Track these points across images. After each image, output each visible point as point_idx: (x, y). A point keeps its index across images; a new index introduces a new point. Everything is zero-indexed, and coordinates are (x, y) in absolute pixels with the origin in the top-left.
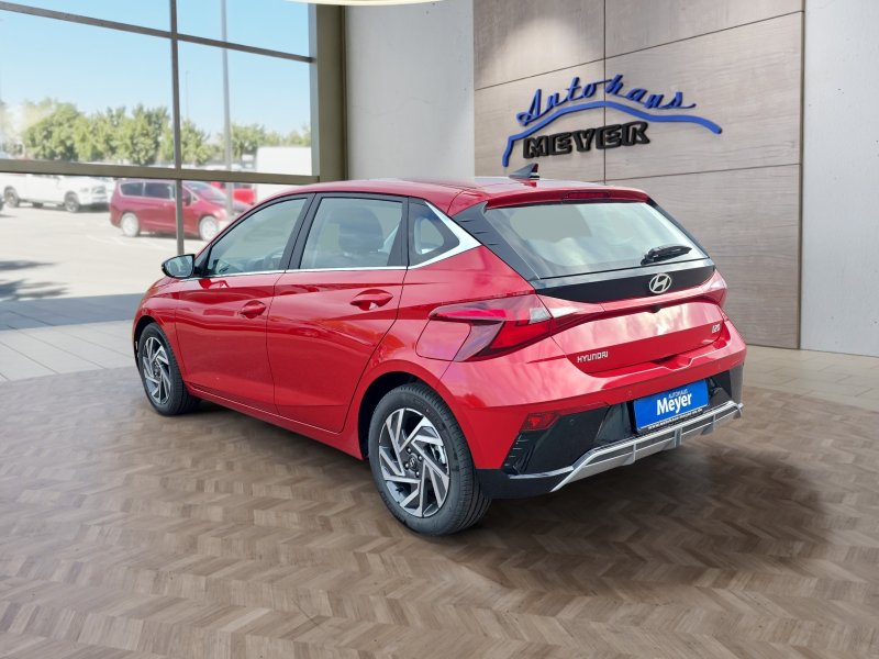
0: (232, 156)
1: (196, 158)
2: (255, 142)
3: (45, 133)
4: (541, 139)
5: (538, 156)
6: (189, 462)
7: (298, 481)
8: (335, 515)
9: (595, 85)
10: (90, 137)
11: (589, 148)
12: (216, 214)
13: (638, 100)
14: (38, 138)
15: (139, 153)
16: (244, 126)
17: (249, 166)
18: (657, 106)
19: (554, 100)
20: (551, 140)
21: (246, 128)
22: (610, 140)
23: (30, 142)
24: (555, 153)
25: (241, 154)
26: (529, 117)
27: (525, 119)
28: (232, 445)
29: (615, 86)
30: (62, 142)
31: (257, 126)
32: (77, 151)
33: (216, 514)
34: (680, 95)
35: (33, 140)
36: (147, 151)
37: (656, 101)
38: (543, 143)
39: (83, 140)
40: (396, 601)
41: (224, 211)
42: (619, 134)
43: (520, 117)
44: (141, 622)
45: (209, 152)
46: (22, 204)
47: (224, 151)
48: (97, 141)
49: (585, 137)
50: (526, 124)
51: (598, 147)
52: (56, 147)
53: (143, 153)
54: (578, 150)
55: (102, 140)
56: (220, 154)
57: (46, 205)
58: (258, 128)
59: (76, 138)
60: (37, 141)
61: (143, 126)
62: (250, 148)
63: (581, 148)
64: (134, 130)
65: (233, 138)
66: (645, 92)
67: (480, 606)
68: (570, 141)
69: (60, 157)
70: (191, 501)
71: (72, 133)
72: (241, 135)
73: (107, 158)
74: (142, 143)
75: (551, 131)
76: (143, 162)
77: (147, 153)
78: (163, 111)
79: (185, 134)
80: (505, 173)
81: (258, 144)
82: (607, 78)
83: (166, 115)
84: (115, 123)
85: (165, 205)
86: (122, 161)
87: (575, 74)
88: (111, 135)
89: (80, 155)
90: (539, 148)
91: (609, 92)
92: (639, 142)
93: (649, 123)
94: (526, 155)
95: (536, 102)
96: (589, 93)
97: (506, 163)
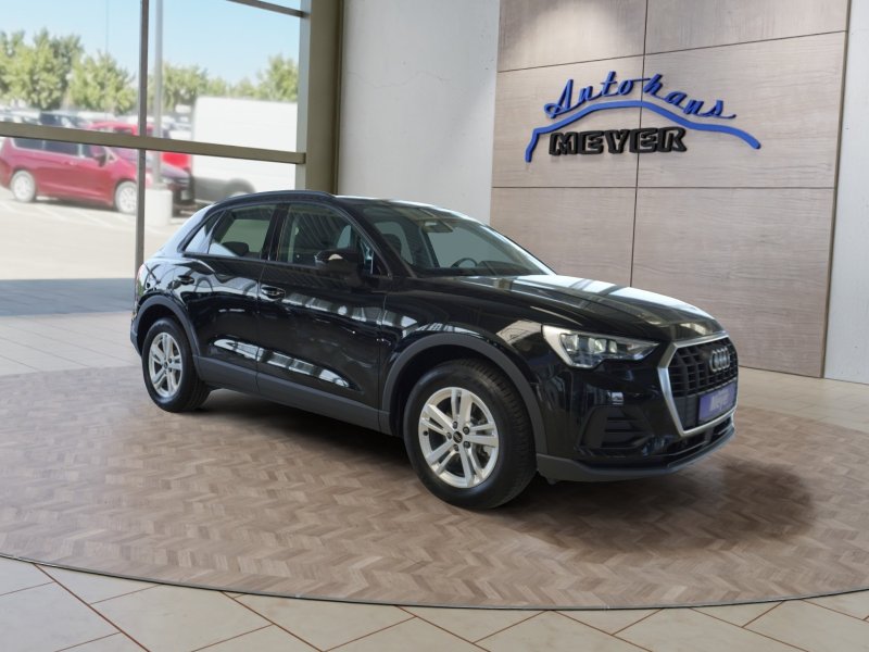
2: (195, 90)
4: (569, 135)
5: (566, 153)
6: (249, 457)
7: (361, 475)
9: (632, 82)
11: (621, 150)
13: (677, 104)
15: (39, 93)
17: (185, 119)
18: (696, 112)
19: (587, 93)
20: (581, 138)
22: (644, 143)
24: (584, 152)
25: (174, 105)
26: (558, 110)
27: (553, 110)
28: (282, 444)
29: (654, 86)
31: (197, 68)
33: (301, 497)
34: (721, 104)
36: (52, 92)
37: (696, 106)
38: (572, 140)
41: (148, 176)
42: (655, 139)
43: (548, 108)
45: (132, 99)
47: (152, 98)
49: (619, 138)
50: (555, 117)
51: (631, 151)
53: (45, 94)
54: (610, 151)
58: (199, 72)
61: (46, 58)
62: (187, 97)
63: (613, 149)
64: (35, 62)
65: (165, 82)
66: (685, 96)
68: (601, 141)
72: (176, 79)
74: (44, 80)
75: (583, 127)
76: (44, 105)
77: (50, 94)
78: (74, 40)
79: (102, 73)
80: (527, 168)
81: (198, 93)
82: (645, 77)
83: (79, 45)
84: (10, 52)
85: (72, 163)
86: (16, 102)
87: (611, 66)
88: (3, 68)
90: (567, 144)
91: (647, 91)
92: (675, 149)
93: (686, 128)
94: (553, 151)
95: (567, 93)
96: (626, 90)
97: (529, 158)
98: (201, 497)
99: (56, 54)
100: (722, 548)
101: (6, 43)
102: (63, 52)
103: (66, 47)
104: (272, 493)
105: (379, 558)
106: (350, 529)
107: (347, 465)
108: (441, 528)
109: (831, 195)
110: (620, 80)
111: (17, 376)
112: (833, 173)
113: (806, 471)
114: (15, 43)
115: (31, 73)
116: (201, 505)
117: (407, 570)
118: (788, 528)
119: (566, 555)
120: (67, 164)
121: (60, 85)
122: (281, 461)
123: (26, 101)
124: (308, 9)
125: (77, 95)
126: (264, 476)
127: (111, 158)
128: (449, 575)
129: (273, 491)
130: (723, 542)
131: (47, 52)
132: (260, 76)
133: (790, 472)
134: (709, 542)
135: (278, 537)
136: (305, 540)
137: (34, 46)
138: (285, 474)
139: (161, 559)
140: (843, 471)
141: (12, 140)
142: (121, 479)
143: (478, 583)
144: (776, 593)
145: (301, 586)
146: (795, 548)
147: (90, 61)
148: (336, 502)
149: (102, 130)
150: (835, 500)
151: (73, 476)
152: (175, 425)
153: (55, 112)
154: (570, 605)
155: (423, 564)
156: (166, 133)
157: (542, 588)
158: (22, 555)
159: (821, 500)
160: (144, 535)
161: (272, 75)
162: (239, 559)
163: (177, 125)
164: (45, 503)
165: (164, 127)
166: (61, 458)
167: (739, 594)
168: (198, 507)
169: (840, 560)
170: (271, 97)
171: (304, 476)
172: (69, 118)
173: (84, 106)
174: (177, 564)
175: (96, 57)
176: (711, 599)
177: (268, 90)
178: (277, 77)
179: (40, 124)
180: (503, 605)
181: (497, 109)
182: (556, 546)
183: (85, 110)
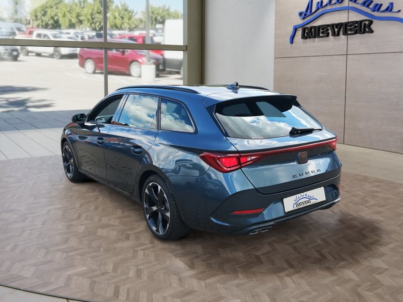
0: (150, 25)
1: (128, 26)
2: (164, 16)
3: (43, 12)
4: (312, 28)
5: (310, 38)
6: (79, 205)
7: (125, 217)
8: (134, 233)
10: (68, 15)
11: (338, 35)
12: (140, 60)
13: (368, 6)
14: (39, 15)
15: (95, 24)
16: (157, 6)
17: (160, 31)
18: (378, 10)
19: (320, 4)
20: (317, 29)
21: (159, 8)
22: (350, 30)
23: (34, 18)
24: (319, 36)
25: (155, 25)
26: (305, 15)
27: (303, 15)
28: (102, 198)
30: (52, 18)
31: (165, 6)
32: (60, 23)
33: (81, 229)
34: (392, 4)
35: (36, 16)
36: (100, 23)
37: (378, 7)
38: (313, 30)
39: (64, 16)
40: (141, 269)
41: (144, 59)
42: (356, 27)
43: (301, 14)
44: (35, 268)
45: (136, 23)
46: (30, 54)
47: (145, 22)
48: (72, 17)
49: (337, 28)
50: (304, 18)
51: (344, 34)
52: (49, 21)
53: (98, 24)
54: (332, 35)
55: (74, 16)
56: (143, 24)
57: (43, 54)
58: (166, 8)
59: (60, 15)
60: (39, 18)
61: (98, 7)
62: (161, 20)
63: (334, 34)
64: (93, 10)
65: (150, 14)
66: (372, 2)
67: (175, 274)
68: (328, 30)
69: (51, 26)
70: (72, 223)
71: (58, 12)
72: (155, 12)
73: (77, 27)
74: (97, 18)
75: (318, 23)
76: (98, 29)
79: (122, 12)
80: (291, 47)
81: (166, 18)
84: (82, 6)
86: (86, 28)
88: (79, 13)
89: (62, 25)
90: (310, 33)
91: (351, 1)
92: (367, 32)
94: (304, 37)
95: (310, 6)
96: (340, 1)
97: (292, 42)
101: (81, 2)
104: (69, 226)
105: (85, 268)
106: (88, 249)
108: (135, 252)
114: (84, 2)
115: (92, 15)
121: (104, 19)
123: (90, 27)
125: (112, 23)
126: (75, 216)
127: (127, 52)
131: (98, 4)
137: (92, 2)
143: (121, 288)
147: (117, 7)
148: (95, 233)
153: (102, 32)
155: (104, 274)
156: (152, 39)
163: (157, 34)
165: (151, 35)
171: (95, 217)
173: (115, 28)
175: (119, 5)
181: (276, 16)
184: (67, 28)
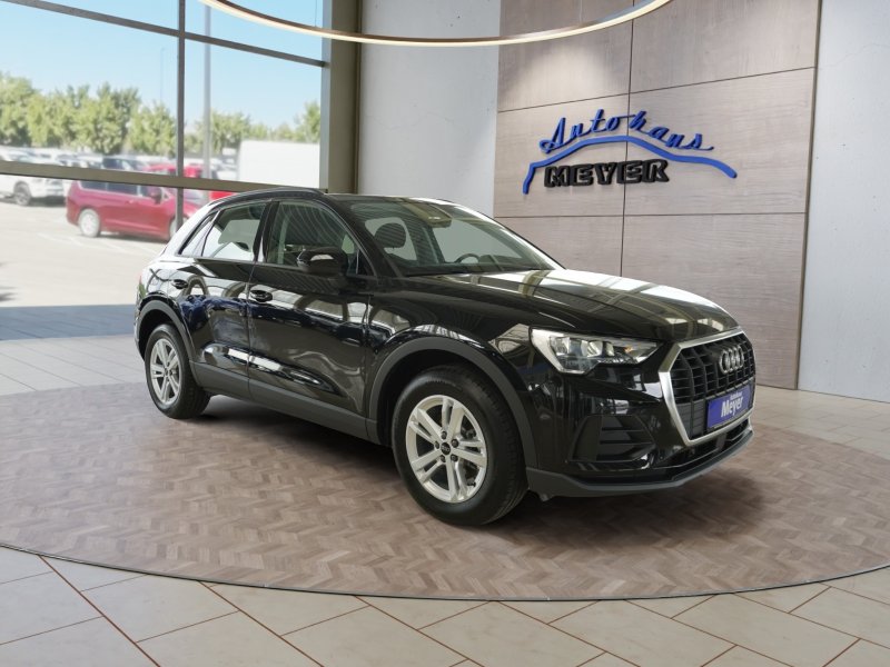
0: (211, 148)
1: (169, 149)
2: (239, 133)
4: (562, 168)
5: (559, 185)
9: (619, 119)
10: (46, 119)
11: (610, 182)
13: (660, 138)
15: (103, 140)
16: (226, 114)
17: (231, 161)
18: (677, 145)
19: (578, 130)
20: (573, 170)
21: (229, 118)
22: (630, 175)
24: (575, 183)
25: (223, 146)
26: (552, 145)
27: (547, 146)
28: (281, 451)
29: (639, 121)
30: (14, 124)
31: (241, 115)
32: (30, 134)
34: (700, 136)
37: (677, 140)
38: (565, 173)
39: (39, 121)
40: (440, 549)
42: (640, 170)
43: (543, 144)
44: (260, 556)
47: (202, 143)
48: (54, 124)
49: (607, 170)
50: (549, 152)
51: (618, 182)
53: (107, 141)
54: (599, 182)
55: (60, 122)
56: (197, 146)
58: (243, 118)
59: (30, 119)
61: (108, 109)
62: (232, 141)
63: (602, 181)
64: (98, 113)
65: (212, 128)
66: (667, 131)
68: (591, 173)
69: (10, 140)
71: (26, 113)
72: (223, 125)
73: (65, 145)
74: (107, 129)
75: (573, 161)
76: (107, 151)
77: (112, 141)
78: (132, 93)
79: (157, 121)
80: (525, 199)
81: (242, 138)
82: (631, 113)
83: (137, 96)
84: (77, 104)
85: (131, 202)
86: (83, 148)
87: (600, 105)
88: (71, 118)
89: (33, 140)
90: (560, 177)
91: (632, 127)
92: (658, 180)
93: (669, 161)
94: (548, 183)
95: (560, 131)
96: (613, 126)
97: (527, 191)
98: (200, 498)
99: (117, 106)
100: (667, 546)
101: (73, 96)
102: (123, 103)
103: (126, 99)
104: (262, 494)
105: (347, 552)
106: (326, 527)
107: (336, 469)
108: (410, 526)
109: (803, 220)
110: (608, 117)
111: (59, 390)
112: (804, 199)
113: (761, 476)
114: (81, 96)
115: (95, 122)
116: (197, 505)
117: (370, 564)
118: (733, 528)
119: (518, 551)
120: (127, 202)
121: (120, 133)
122: (277, 466)
123: (91, 146)
124: (328, 59)
125: (135, 141)
126: (259, 479)
127: (166, 197)
128: (408, 568)
129: (264, 492)
130: (669, 539)
131: (109, 104)
132: (297, 121)
133: (746, 476)
134: (656, 540)
135: (260, 534)
136: (283, 537)
137: (97, 98)
138: (279, 477)
139: (151, 552)
140: (797, 475)
141: (79, 183)
142: (131, 481)
143: (432, 576)
144: (708, 587)
145: (272, 577)
146: (736, 546)
147: (147, 110)
148: (318, 502)
149: (158, 173)
150: (784, 502)
151: (89, 478)
152: (189, 434)
153: (116, 157)
154: (514, 596)
155: (386, 558)
156: (214, 173)
157: (490, 581)
158: (30, 548)
159: (770, 502)
160: (141, 531)
161: (308, 120)
162: (221, 552)
163: (224, 166)
164: (58, 503)
165: (212, 168)
166: (82, 463)
167: (674, 587)
168: (195, 507)
169: (778, 558)
170: (307, 139)
171: (295, 478)
172: (128, 161)
173: (141, 151)
174: (165, 556)
175: (152, 107)
176: (646, 593)
177: (305, 133)
178: (312, 122)
179: (103, 168)
180: (452, 595)
181: (498, 145)
182: (511, 544)
183: (142, 154)
184: (43, 146)
